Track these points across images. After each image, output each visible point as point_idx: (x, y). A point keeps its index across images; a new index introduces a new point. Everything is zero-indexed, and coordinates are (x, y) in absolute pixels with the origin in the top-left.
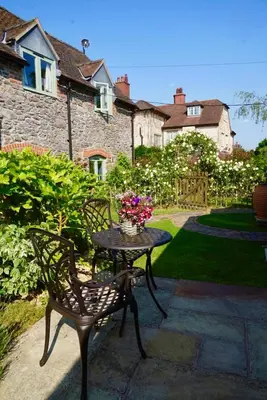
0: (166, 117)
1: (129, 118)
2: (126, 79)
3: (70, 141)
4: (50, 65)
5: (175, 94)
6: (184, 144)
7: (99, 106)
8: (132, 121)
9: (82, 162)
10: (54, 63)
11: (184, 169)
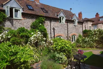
0: (93, 22)
1: (82, 25)
2: (81, 12)
3: (68, 32)
4: (64, 18)
5: (96, 14)
6: (96, 32)
7: (74, 24)
8: (82, 26)
9: (70, 37)
10: (65, 17)
11: (96, 39)
